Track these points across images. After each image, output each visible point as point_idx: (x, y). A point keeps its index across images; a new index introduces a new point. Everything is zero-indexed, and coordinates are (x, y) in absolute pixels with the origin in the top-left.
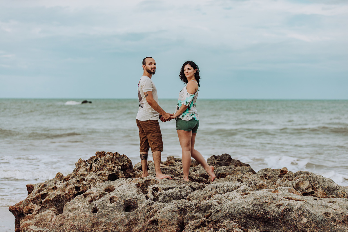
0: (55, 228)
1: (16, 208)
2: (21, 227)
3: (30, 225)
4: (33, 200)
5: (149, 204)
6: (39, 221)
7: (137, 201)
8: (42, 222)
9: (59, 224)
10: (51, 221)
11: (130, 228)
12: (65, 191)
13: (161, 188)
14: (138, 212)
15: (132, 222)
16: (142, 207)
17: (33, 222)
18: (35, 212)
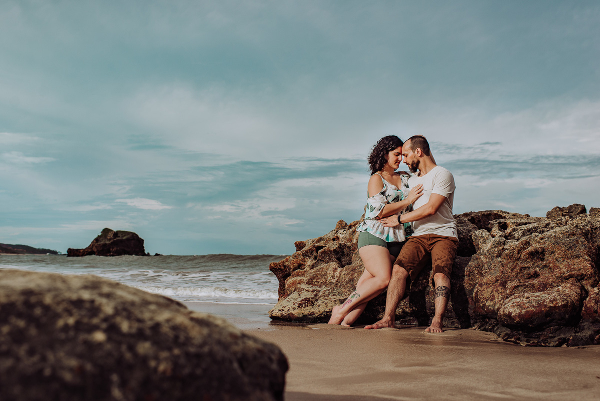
0: (341, 286)
1: (279, 266)
2: (286, 287)
3: (299, 283)
4: (305, 253)
5: (499, 243)
6: (314, 277)
7: (476, 239)
8: (319, 278)
9: (347, 279)
10: (333, 277)
11: (471, 281)
12: (351, 241)
13: (512, 223)
14: (482, 257)
15: (473, 271)
16: (488, 248)
17: (305, 279)
18: (307, 268)
